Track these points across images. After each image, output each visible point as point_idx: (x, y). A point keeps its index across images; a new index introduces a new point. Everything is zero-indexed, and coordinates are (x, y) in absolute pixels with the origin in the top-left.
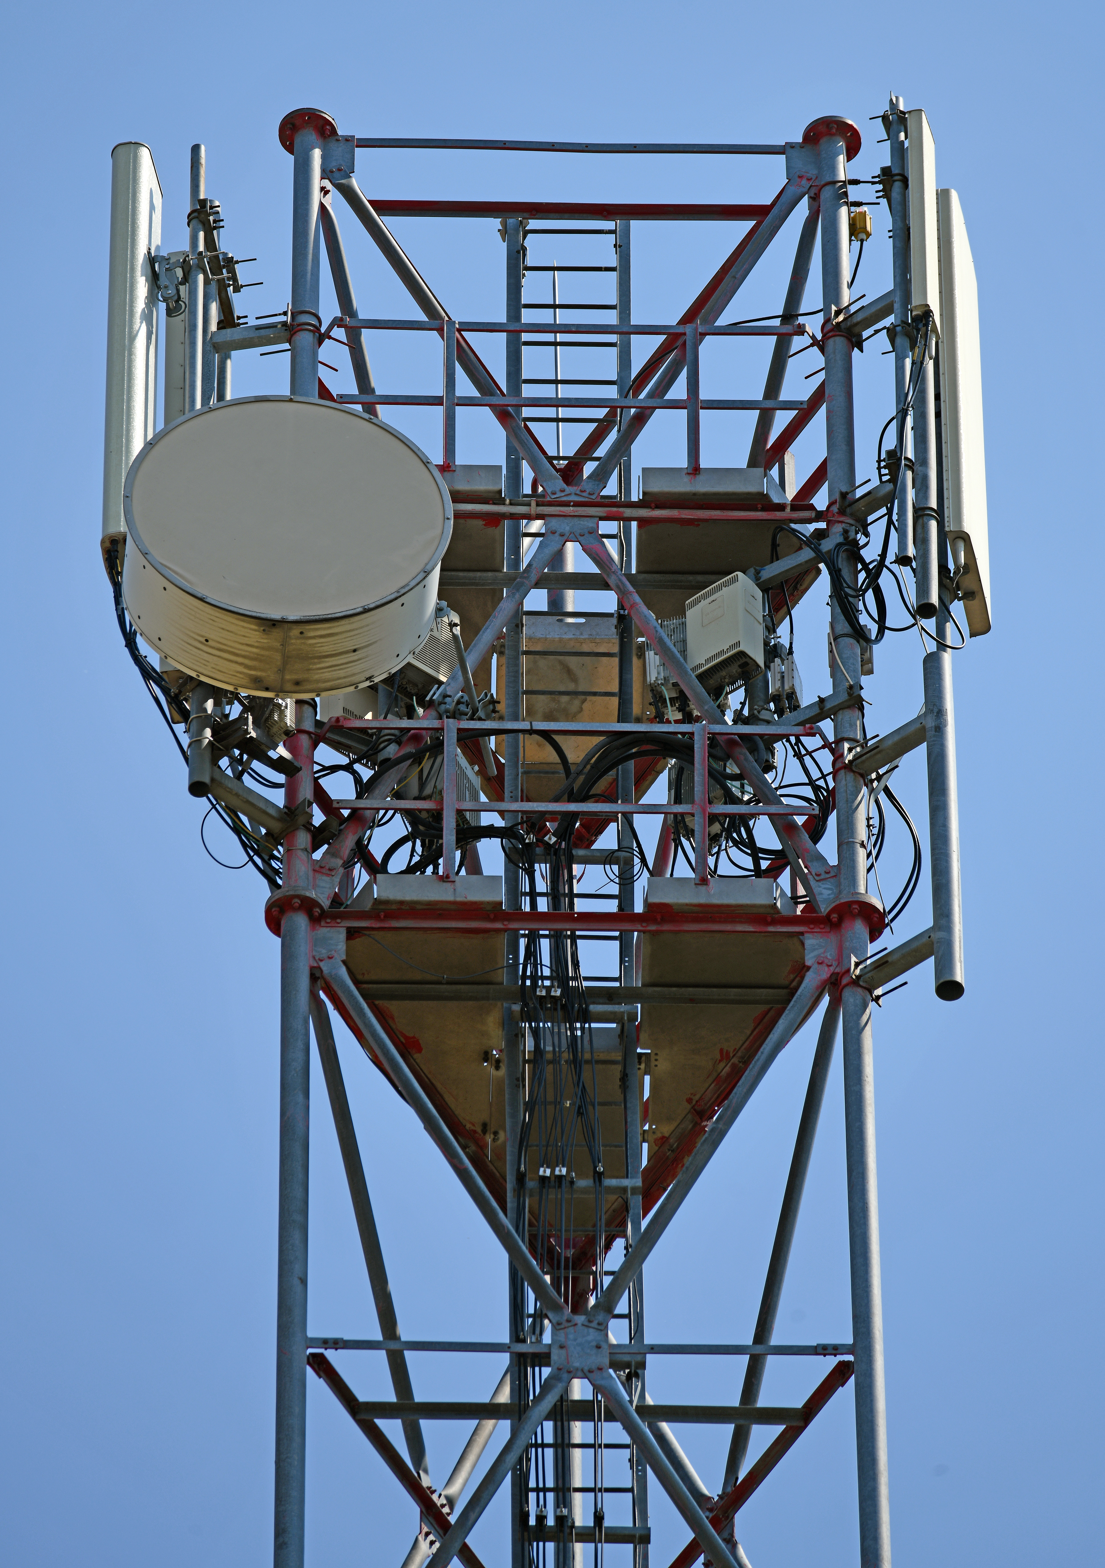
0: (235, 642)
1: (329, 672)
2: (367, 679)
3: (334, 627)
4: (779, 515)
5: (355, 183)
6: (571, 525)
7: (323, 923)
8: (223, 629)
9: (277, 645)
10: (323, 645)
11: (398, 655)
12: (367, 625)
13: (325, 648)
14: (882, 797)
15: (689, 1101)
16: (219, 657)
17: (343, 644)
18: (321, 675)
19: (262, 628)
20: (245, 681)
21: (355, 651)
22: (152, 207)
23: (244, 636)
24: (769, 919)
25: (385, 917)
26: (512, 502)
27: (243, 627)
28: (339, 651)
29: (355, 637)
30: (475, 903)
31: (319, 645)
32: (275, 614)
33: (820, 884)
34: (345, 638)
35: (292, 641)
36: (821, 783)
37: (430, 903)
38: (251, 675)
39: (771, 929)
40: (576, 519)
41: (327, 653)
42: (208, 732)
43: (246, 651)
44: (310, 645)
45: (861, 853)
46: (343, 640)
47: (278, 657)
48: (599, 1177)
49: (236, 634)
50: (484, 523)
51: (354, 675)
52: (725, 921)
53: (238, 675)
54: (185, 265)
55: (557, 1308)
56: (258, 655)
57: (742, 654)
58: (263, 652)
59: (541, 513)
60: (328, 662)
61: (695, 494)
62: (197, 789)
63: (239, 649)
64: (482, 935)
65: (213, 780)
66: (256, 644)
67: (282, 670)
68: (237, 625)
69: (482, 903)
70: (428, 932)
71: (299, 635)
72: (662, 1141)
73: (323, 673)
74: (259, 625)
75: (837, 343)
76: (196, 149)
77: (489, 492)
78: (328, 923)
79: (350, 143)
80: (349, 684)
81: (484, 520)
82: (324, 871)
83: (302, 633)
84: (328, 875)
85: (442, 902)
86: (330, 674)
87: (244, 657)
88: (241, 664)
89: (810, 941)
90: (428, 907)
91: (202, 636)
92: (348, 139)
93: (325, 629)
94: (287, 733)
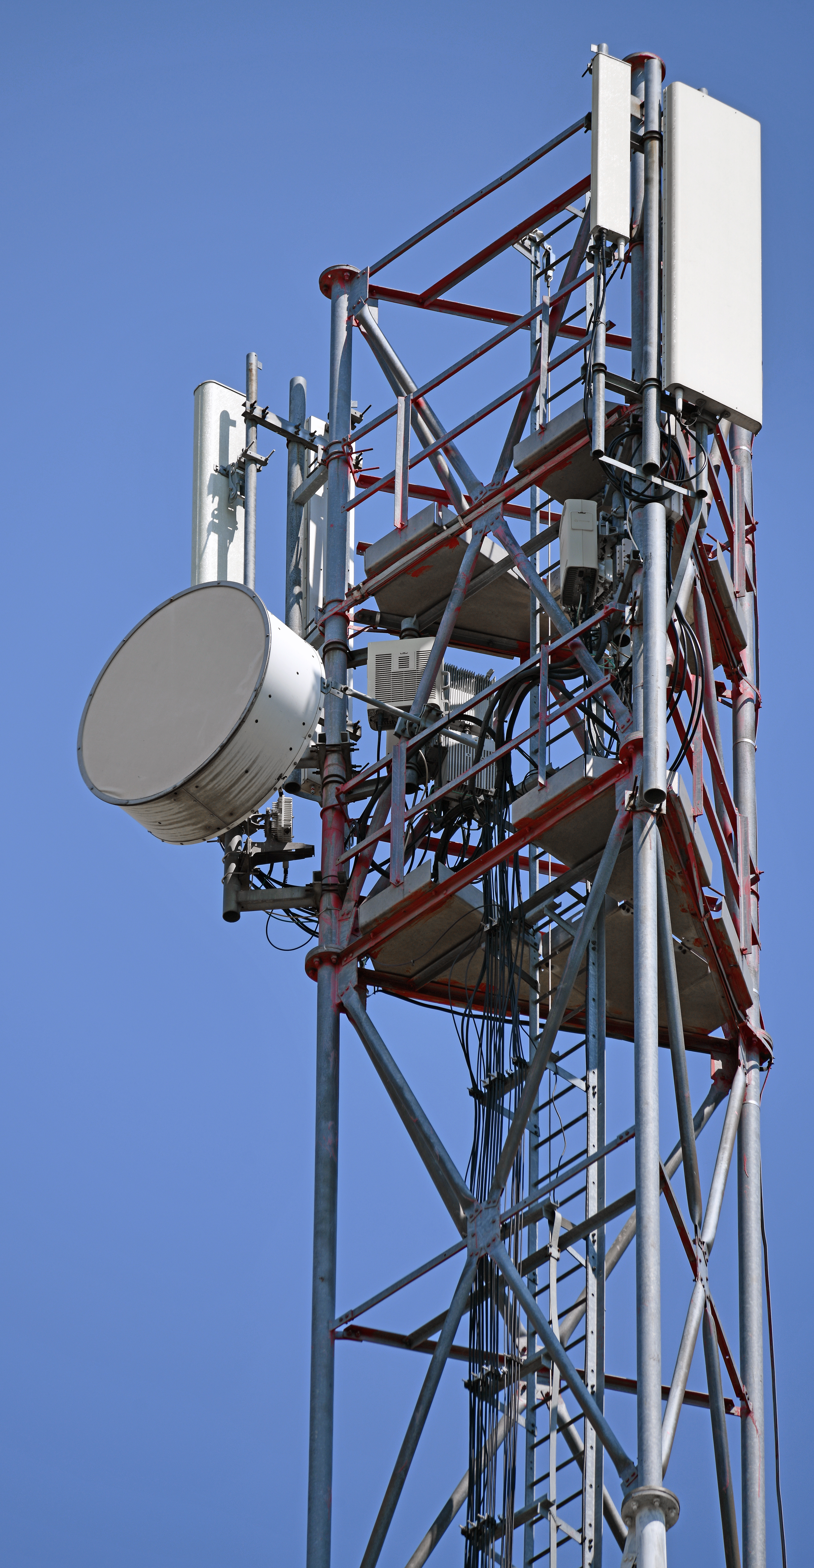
0: (170, 815)
1: (243, 794)
2: (278, 779)
3: (213, 770)
6: (486, 519)
7: (343, 963)
8: (157, 813)
9: (191, 802)
10: (219, 784)
11: (291, 749)
12: (238, 752)
13: (223, 784)
16: (175, 828)
17: (232, 775)
18: (240, 800)
19: (173, 800)
20: (202, 833)
21: (247, 772)
23: (170, 810)
24: (590, 788)
25: (374, 936)
26: (448, 525)
27: (164, 805)
28: (235, 780)
29: (236, 765)
30: (416, 892)
31: (217, 785)
32: (168, 787)
33: (624, 734)
34: (230, 770)
35: (198, 794)
37: (391, 910)
38: (201, 827)
39: (596, 793)
40: (489, 512)
41: (228, 786)
42: (232, 867)
43: (182, 817)
44: (211, 789)
46: (230, 772)
47: (201, 808)
49: (166, 811)
50: (448, 547)
51: (264, 784)
52: (569, 805)
53: (193, 832)
55: (470, 1205)
56: (189, 814)
58: (190, 812)
59: (467, 522)
60: (235, 789)
62: (232, 915)
63: (177, 818)
64: (444, 906)
65: (239, 904)
66: (181, 810)
67: (213, 814)
68: (159, 806)
69: (420, 890)
70: (412, 925)
71: (197, 789)
73: (240, 798)
74: (168, 799)
77: (428, 529)
78: (345, 961)
79: (365, 275)
80: (267, 791)
81: (447, 545)
82: (344, 917)
83: (197, 787)
84: (346, 919)
85: (397, 904)
86: (245, 795)
87: (184, 820)
88: (189, 825)
89: (618, 788)
90: (393, 913)
91: (156, 822)
92: (364, 273)
93: (208, 775)
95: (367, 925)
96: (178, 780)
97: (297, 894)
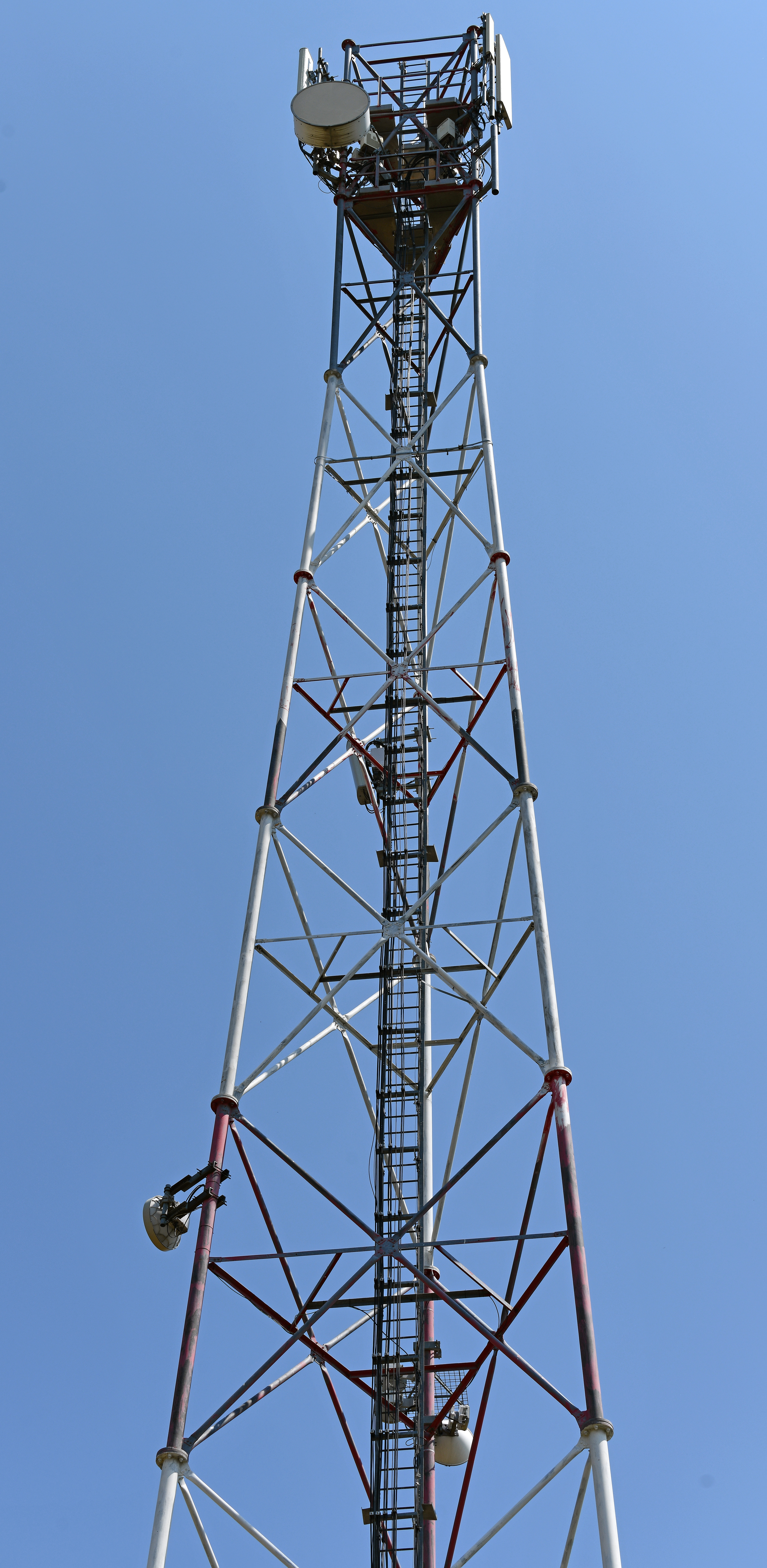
0: (319, 134)
1: (343, 140)
4: (459, 106)
5: (359, 54)
7: (347, 201)
8: (315, 132)
9: (330, 134)
10: (340, 132)
11: (360, 136)
12: (350, 127)
14: (483, 161)
15: (444, 239)
16: (316, 139)
18: (341, 141)
19: (325, 130)
21: (348, 134)
22: (309, 62)
23: (321, 132)
24: (454, 187)
25: (362, 197)
27: (320, 130)
28: (344, 134)
30: (383, 191)
32: (327, 125)
34: (345, 130)
35: (333, 132)
36: (470, 162)
37: (372, 193)
38: (324, 143)
41: (341, 135)
42: (318, 161)
43: (322, 136)
44: (337, 133)
45: (477, 171)
47: (330, 137)
48: (414, 246)
49: (319, 132)
51: (349, 140)
52: (444, 189)
53: (321, 143)
54: (316, 72)
55: (402, 271)
57: (449, 134)
58: (326, 136)
60: (342, 137)
61: (438, 104)
62: (315, 173)
63: (320, 136)
65: (319, 171)
66: (324, 134)
67: (331, 140)
72: (439, 251)
74: (324, 128)
75: (474, 71)
76: (320, 49)
78: (349, 201)
82: (348, 190)
83: (334, 129)
85: (375, 192)
87: (322, 138)
88: (321, 140)
89: (465, 191)
91: (311, 134)
92: (358, 46)
93: (340, 128)
94: (337, 160)
95: (363, 194)
96: (331, 125)
97: (334, 178)
